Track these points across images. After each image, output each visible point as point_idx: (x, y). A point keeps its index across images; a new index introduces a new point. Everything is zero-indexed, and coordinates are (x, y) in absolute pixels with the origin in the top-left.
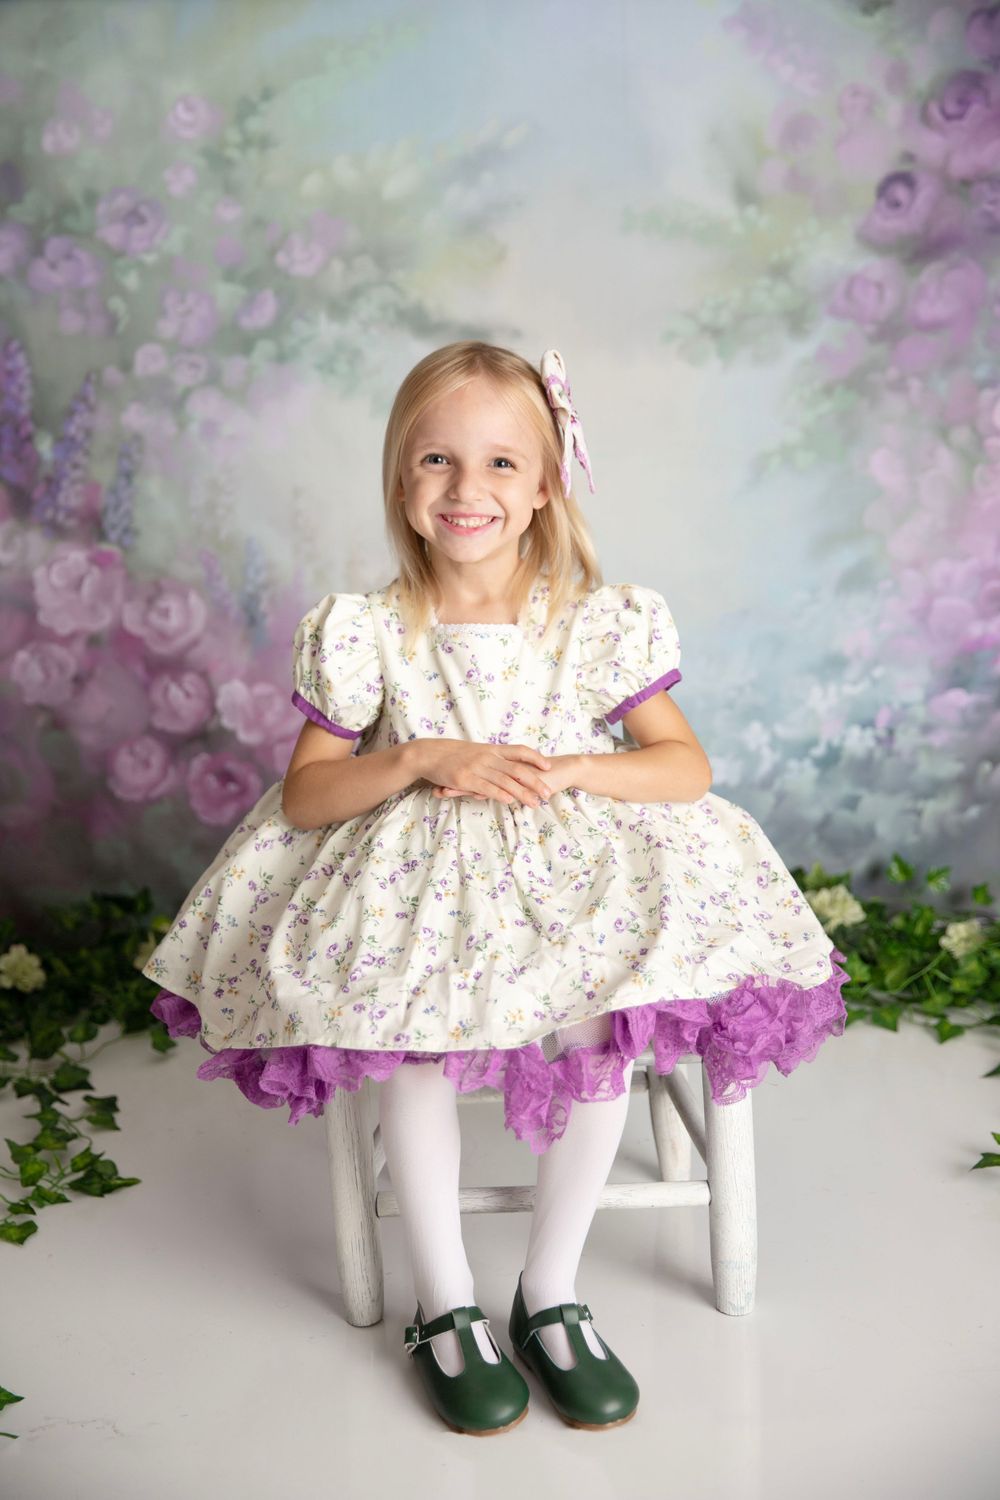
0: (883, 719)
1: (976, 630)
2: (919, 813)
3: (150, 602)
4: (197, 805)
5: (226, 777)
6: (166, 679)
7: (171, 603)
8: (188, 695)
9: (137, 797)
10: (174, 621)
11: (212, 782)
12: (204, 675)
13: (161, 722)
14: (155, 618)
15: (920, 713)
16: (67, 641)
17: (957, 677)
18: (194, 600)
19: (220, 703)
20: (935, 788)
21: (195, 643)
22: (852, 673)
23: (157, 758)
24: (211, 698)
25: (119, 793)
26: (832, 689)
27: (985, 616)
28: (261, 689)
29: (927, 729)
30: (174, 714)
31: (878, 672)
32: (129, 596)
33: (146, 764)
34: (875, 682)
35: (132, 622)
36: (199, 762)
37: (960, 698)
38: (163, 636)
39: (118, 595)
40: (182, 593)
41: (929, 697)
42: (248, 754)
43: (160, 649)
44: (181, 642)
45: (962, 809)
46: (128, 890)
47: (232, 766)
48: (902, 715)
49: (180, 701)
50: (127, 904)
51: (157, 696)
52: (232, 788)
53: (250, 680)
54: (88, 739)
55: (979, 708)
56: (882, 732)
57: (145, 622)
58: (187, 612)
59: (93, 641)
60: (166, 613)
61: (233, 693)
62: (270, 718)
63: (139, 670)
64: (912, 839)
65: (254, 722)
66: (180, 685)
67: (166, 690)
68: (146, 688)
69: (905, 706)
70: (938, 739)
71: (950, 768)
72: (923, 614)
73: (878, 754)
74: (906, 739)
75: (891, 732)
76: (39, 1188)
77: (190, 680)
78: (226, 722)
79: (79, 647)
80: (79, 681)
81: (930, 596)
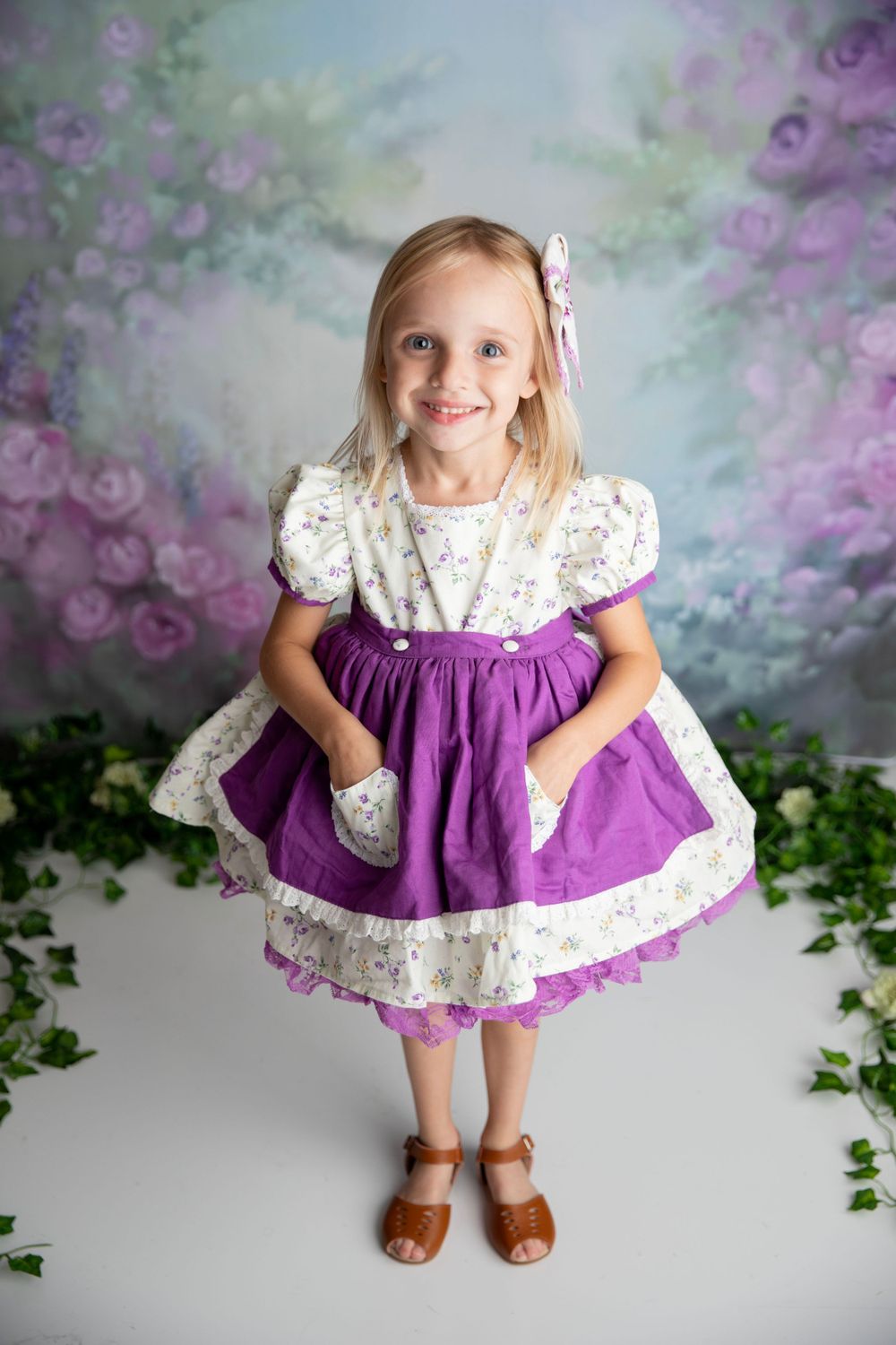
0: (741, 591)
1: (829, 520)
2: (765, 669)
3: (94, 476)
4: (139, 643)
5: (164, 622)
6: (109, 541)
7: (114, 477)
8: (129, 554)
9: (86, 636)
10: (116, 493)
11: (152, 626)
12: (144, 538)
13: (106, 575)
14: (98, 489)
15: (774, 587)
16: (20, 506)
17: (808, 557)
18: (134, 475)
19: (160, 561)
20: (781, 649)
21: (135, 511)
22: (717, 553)
23: (103, 605)
24: (150, 558)
25: (71, 633)
26: (699, 566)
27: (836, 508)
28: (195, 551)
29: (779, 600)
30: (118, 570)
31: (740, 553)
32: (75, 469)
33: (93, 610)
34: (737, 561)
35: (78, 490)
36: (140, 609)
37: (810, 576)
38: (107, 505)
39: (65, 469)
40: (123, 467)
41: (784, 572)
42: (184, 605)
43: (105, 516)
44: (122, 510)
45: (804, 668)
46: (80, 711)
47: (170, 613)
48: (757, 589)
49: (123, 559)
50: (81, 724)
51: (102, 553)
52: (170, 631)
53: (185, 543)
54: (42, 589)
55: (826, 585)
56: (739, 601)
57: (90, 492)
58: (128, 486)
59: (44, 506)
60: (108, 486)
61: (170, 555)
62: (203, 575)
63: (85, 531)
64: (758, 690)
65: (190, 578)
66: (122, 545)
67: (110, 551)
68: (92, 547)
69: (761, 581)
70: (788, 609)
71: (796, 633)
72: (783, 506)
73: (735, 619)
74: (760, 608)
75: (747, 603)
76: (13, 1064)
77: (131, 543)
78: (164, 578)
79: (31, 512)
80: (32, 541)
81: (790, 492)
